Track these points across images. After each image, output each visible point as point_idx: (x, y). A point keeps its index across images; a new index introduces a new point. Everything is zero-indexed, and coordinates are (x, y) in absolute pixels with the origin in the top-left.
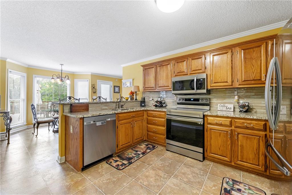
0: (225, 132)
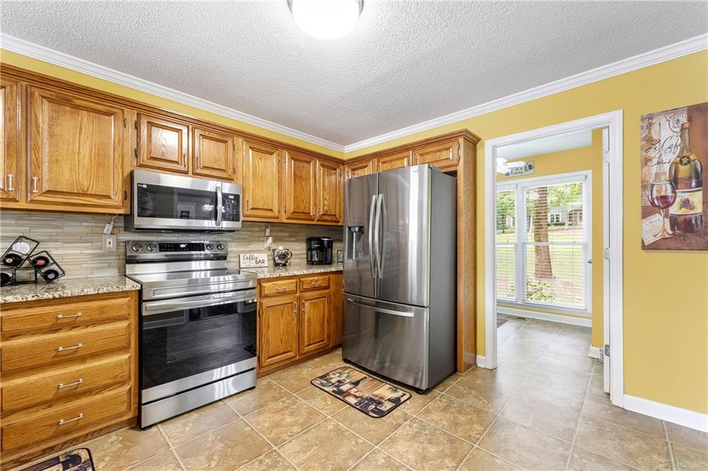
0: (290, 305)
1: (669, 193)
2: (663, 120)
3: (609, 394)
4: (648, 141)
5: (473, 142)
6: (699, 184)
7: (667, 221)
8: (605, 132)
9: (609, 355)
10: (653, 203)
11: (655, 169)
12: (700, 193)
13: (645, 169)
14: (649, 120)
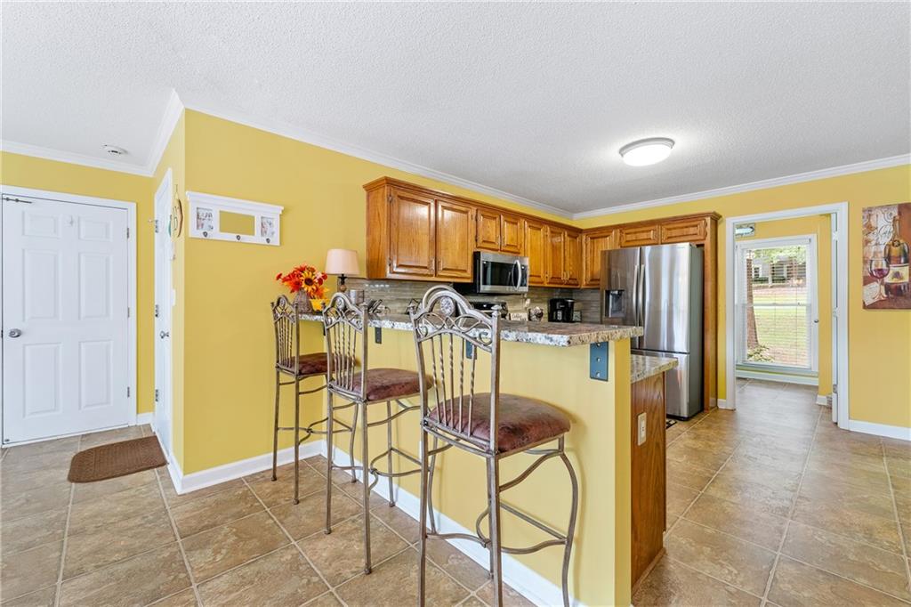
1: (884, 267)
2: (879, 213)
3: (836, 423)
4: (868, 227)
5: (716, 219)
6: (906, 261)
7: (883, 288)
8: (833, 216)
9: (836, 393)
10: (872, 274)
11: (873, 249)
12: (908, 268)
13: (866, 248)
14: (869, 212)
